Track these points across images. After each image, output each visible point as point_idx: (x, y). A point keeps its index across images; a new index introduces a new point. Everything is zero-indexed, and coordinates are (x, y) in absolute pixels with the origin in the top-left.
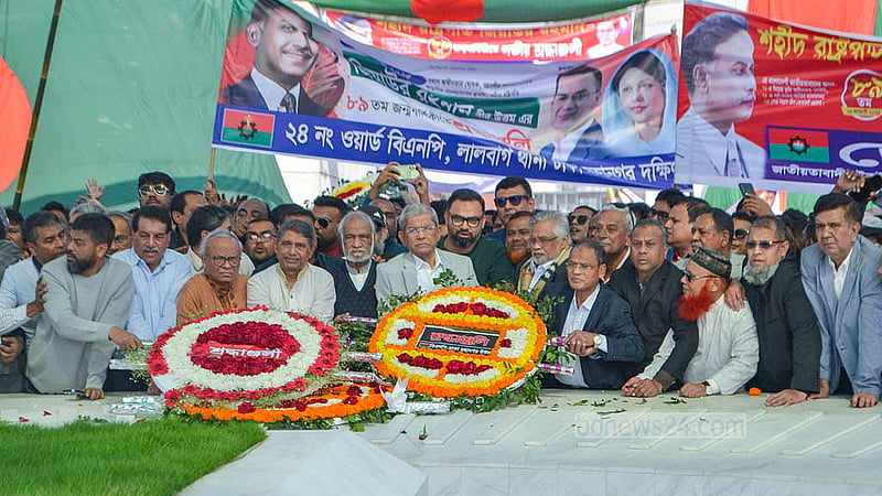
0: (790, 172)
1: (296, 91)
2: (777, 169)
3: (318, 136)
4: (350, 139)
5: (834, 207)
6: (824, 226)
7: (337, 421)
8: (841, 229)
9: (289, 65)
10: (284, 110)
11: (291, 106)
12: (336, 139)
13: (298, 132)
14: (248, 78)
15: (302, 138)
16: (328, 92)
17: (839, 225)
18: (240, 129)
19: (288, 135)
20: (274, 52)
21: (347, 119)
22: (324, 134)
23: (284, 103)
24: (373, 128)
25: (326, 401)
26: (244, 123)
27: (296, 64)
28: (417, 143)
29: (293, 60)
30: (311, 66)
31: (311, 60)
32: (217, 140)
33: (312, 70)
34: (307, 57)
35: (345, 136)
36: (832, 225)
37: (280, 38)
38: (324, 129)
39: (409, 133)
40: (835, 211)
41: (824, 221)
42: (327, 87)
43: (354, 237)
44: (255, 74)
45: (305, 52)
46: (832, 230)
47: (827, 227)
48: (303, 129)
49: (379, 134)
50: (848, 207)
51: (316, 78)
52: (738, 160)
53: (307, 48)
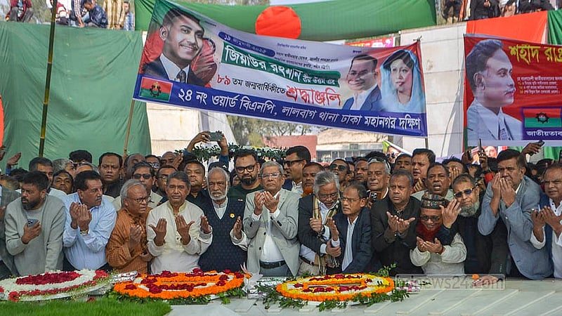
0: (538, 134)
1: (186, 70)
2: (529, 133)
3: (198, 97)
4: (217, 100)
5: (510, 158)
6: (504, 169)
7: (213, 297)
8: (515, 171)
9: (183, 53)
10: (178, 80)
11: (183, 78)
12: (209, 99)
13: (186, 95)
14: (158, 59)
15: (188, 98)
16: (206, 71)
17: (514, 169)
18: (151, 90)
19: (180, 96)
20: (175, 44)
21: (216, 89)
22: (202, 96)
23: (178, 76)
24: (232, 95)
25: (206, 285)
26: (154, 87)
27: (188, 53)
28: (258, 105)
29: (186, 50)
30: (198, 54)
31: (197, 52)
32: (136, 96)
33: (198, 58)
34: (195, 49)
35: (214, 99)
36: (509, 169)
37: (179, 36)
38: (202, 94)
39: (253, 99)
40: (510, 160)
41: (504, 166)
42: (206, 68)
43: (214, 184)
44: (163, 57)
45: (194, 47)
46: (508, 172)
47: (506, 170)
48: (189, 93)
49: (235, 98)
50: (518, 158)
51: (199, 62)
52: (506, 129)
53: (195, 44)
